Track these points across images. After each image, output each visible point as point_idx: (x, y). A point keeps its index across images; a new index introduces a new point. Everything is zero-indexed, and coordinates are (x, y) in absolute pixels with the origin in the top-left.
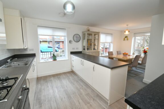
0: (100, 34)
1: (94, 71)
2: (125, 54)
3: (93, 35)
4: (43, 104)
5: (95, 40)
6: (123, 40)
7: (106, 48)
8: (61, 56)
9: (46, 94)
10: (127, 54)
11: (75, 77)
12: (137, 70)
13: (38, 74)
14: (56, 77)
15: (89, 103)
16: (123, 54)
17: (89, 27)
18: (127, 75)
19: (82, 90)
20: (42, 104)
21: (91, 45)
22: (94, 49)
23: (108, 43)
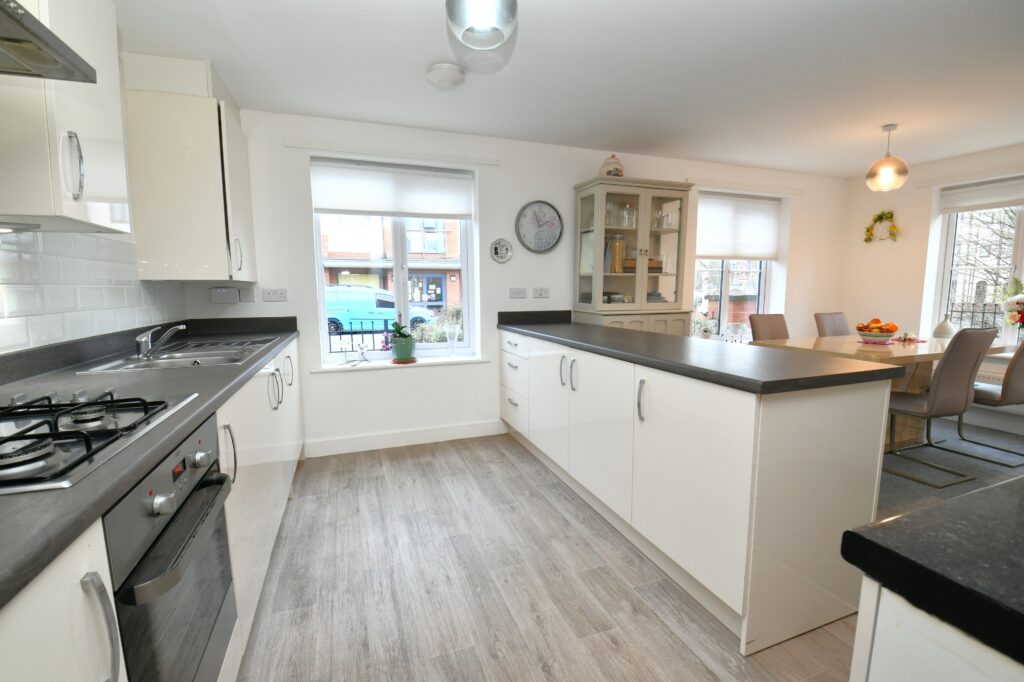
0: (692, 194)
1: (642, 419)
2: (876, 333)
3: (645, 203)
4: (315, 607)
5: (656, 237)
6: (864, 237)
7: (739, 301)
8: (443, 339)
9: (339, 552)
10: (888, 331)
11: (526, 469)
12: (965, 447)
13: (309, 441)
14: (410, 461)
15: (603, 627)
16: (861, 329)
17: (618, 155)
18: (885, 469)
19: (560, 548)
20: (309, 603)
21: (633, 269)
22: (653, 296)
23: (749, 258)
